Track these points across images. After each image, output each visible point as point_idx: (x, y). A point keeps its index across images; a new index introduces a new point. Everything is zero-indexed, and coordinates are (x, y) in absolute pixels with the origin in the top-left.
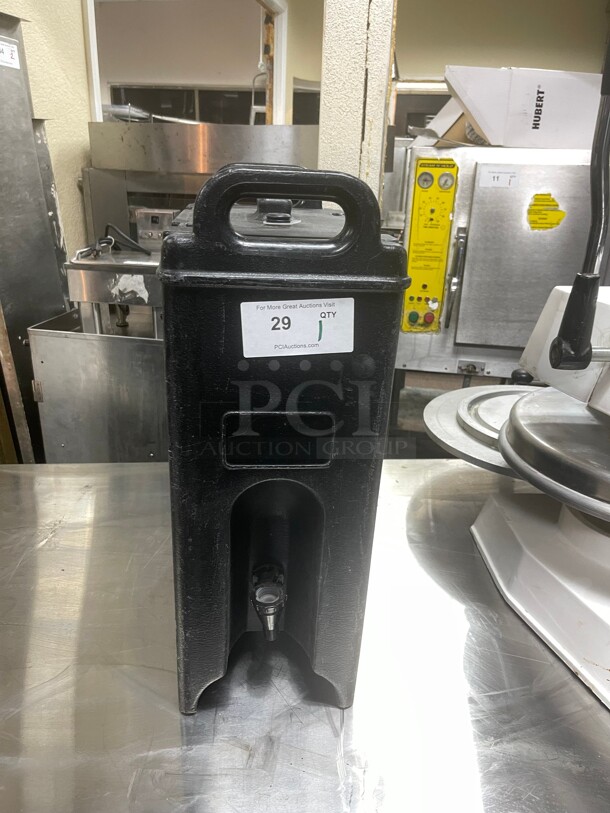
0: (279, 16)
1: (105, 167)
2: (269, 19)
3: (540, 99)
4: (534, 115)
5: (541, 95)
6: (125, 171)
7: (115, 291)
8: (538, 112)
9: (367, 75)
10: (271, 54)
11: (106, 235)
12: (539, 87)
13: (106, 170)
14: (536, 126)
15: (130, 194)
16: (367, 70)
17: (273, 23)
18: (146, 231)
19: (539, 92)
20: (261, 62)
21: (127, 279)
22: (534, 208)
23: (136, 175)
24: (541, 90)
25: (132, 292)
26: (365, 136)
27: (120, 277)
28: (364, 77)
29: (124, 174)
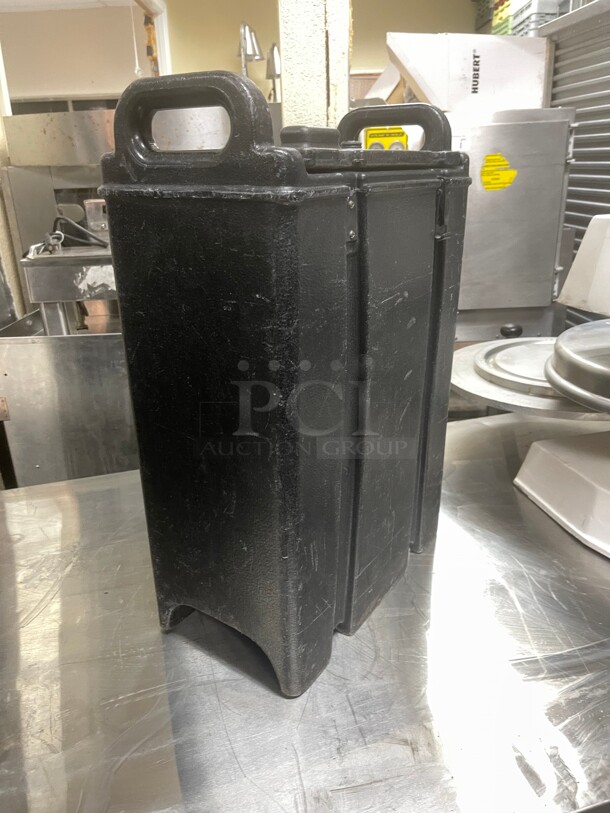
0: (159, 17)
1: (27, 164)
2: (149, 20)
3: (476, 63)
4: (472, 79)
5: (477, 59)
6: (49, 167)
7: (82, 286)
8: (476, 76)
9: (327, 37)
10: (154, 54)
11: (54, 231)
12: (475, 51)
13: (27, 168)
14: (475, 91)
15: (57, 191)
16: (327, 32)
17: (153, 24)
18: (99, 223)
19: (475, 57)
20: (137, 67)
21: (96, 271)
22: (486, 169)
23: (62, 170)
24: (477, 54)
25: (103, 285)
26: (331, 101)
27: (87, 271)
28: (324, 39)
29: (48, 170)
